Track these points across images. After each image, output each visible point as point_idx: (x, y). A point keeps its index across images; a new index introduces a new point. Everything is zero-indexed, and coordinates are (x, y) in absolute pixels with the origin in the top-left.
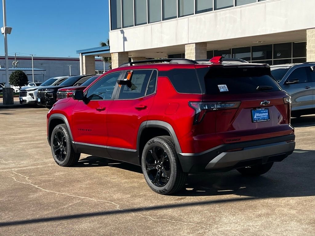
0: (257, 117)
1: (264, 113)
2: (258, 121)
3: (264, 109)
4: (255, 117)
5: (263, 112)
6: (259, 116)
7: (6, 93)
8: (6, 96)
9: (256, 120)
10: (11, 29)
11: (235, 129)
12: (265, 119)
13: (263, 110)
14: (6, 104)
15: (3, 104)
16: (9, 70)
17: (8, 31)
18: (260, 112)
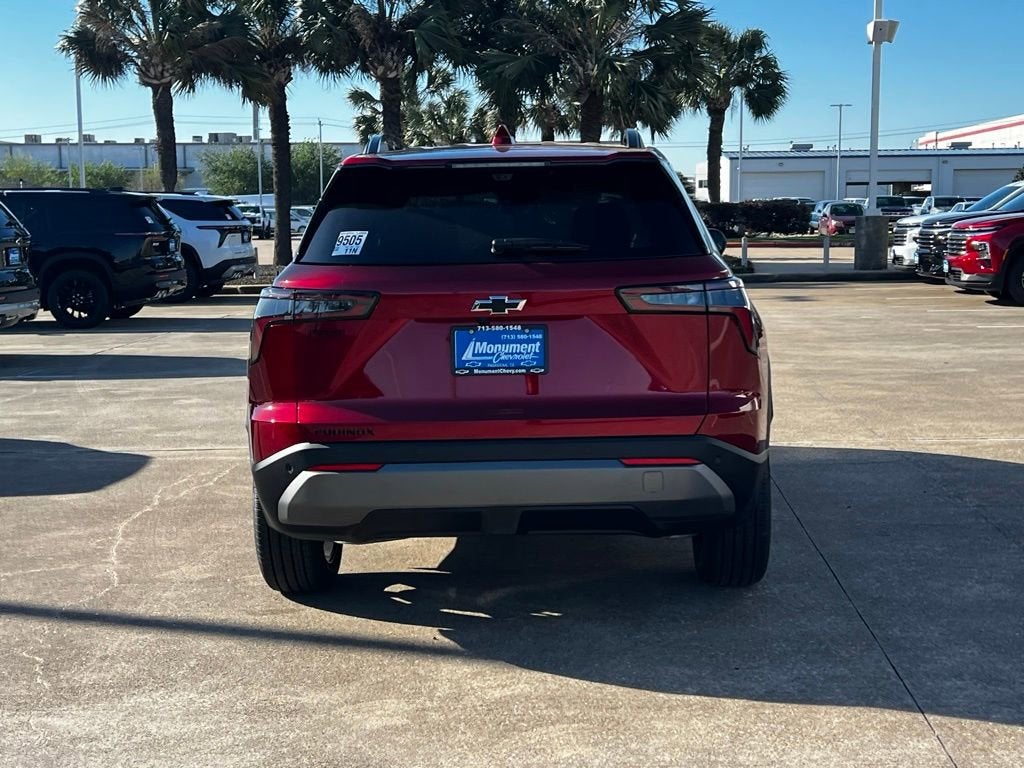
0: (474, 355)
1: (521, 342)
2: (476, 371)
3: (519, 328)
4: (468, 355)
5: (513, 337)
6: (487, 354)
7: (863, 232)
8: (863, 242)
9: (466, 369)
10: (893, 25)
11: (382, 395)
12: (522, 368)
13: (516, 332)
14: (861, 269)
15: (853, 267)
16: (879, 156)
17: (884, 32)
18: (494, 339)
